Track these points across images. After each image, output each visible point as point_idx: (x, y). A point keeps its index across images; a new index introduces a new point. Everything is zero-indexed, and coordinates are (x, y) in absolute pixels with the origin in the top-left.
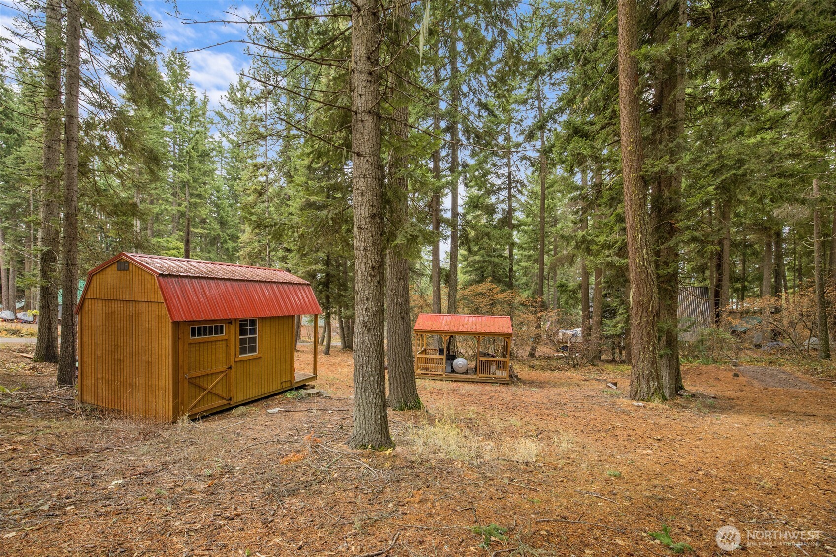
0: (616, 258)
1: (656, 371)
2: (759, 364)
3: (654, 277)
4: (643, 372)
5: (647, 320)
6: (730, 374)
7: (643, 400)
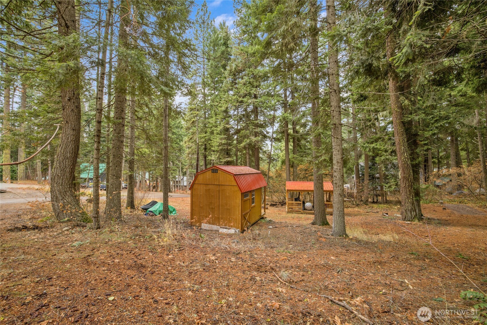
0: (390, 156)
1: (414, 207)
2: (454, 203)
3: (410, 165)
4: (408, 208)
5: (409, 185)
6: (441, 208)
7: (409, 221)
